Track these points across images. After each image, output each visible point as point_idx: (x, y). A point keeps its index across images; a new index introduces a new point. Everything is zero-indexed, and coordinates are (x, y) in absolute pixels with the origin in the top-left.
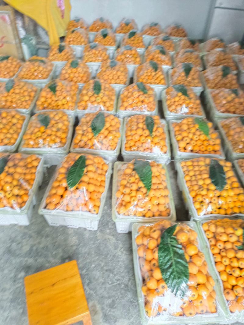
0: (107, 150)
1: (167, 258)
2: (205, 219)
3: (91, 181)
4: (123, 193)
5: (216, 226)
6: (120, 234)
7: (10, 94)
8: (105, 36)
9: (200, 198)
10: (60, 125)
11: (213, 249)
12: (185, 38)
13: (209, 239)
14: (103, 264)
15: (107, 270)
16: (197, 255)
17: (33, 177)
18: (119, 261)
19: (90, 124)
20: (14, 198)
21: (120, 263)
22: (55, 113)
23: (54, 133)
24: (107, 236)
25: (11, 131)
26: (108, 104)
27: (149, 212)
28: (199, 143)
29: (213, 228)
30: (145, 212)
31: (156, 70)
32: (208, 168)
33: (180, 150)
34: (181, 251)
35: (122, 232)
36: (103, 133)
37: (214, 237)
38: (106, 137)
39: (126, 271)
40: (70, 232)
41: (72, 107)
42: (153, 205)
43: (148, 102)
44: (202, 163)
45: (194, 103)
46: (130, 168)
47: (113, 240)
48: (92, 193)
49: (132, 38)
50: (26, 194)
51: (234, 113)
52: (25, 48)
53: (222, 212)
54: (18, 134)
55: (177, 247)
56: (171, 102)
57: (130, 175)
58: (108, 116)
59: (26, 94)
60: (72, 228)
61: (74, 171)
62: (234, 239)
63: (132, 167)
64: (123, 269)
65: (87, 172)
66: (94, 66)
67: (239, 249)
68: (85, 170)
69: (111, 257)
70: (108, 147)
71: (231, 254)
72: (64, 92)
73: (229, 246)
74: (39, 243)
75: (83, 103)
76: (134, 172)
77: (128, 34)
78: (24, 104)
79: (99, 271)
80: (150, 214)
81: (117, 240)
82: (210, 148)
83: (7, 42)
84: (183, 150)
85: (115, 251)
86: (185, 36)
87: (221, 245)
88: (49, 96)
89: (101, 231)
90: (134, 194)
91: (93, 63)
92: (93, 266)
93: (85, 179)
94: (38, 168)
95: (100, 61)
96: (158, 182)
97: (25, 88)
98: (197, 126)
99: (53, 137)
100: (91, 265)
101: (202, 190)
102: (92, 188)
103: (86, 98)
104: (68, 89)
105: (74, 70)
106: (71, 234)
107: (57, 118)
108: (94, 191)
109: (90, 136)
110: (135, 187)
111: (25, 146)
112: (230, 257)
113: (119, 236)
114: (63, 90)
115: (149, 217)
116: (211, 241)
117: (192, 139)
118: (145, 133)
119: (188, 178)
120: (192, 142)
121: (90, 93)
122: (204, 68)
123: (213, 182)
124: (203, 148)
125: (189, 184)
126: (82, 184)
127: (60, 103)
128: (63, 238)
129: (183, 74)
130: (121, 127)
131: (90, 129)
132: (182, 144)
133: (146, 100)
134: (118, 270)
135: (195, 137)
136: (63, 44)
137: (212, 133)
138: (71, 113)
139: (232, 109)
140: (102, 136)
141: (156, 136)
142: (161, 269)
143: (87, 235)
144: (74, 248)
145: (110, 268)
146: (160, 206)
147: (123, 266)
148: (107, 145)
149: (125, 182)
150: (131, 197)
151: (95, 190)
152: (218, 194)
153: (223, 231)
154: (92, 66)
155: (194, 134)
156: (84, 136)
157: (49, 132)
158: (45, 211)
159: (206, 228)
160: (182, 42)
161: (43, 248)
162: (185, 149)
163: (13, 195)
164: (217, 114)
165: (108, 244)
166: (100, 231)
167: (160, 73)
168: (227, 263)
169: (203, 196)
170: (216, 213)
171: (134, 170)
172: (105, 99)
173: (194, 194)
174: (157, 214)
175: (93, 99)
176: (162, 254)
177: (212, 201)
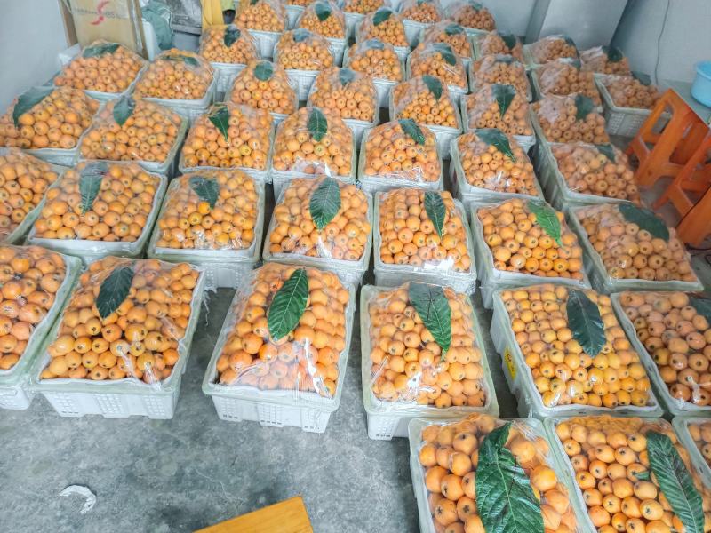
0: (344, 259)
1: (497, 495)
2: (561, 415)
3: (320, 325)
4: (387, 354)
5: (588, 431)
6: (374, 441)
7: (124, 127)
8: (323, 15)
9: (548, 370)
10: (241, 202)
11: (583, 478)
12: (493, 32)
13: (570, 457)
14: (341, 508)
15: (350, 521)
16: (555, 489)
17: (185, 313)
18: (376, 501)
19: (307, 202)
20: (149, 358)
21: (379, 505)
22: (228, 175)
23: (228, 218)
24: (348, 447)
25: (131, 210)
26: (340, 161)
27: (445, 395)
28: (538, 253)
29: (580, 435)
30: (434, 396)
31: (438, 96)
32: (564, 307)
33: (498, 267)
34: (523, 480)
35: (379, 438)
36: (336, 223)
37: (583, 453)
38: (341, 231)
39: (392, 522)
40: (265, 437)
41: (262, 162)
42: (454, 381)
43: (425, 161)
44: (549, 296)
45: (522, 169)
46: (400, 300)
47: (361, 455)
48: (322, 352)
49: (383, 25)
50: (173, 349)
51: (605, 194)
52: (148, 29)
53: (596, 400)
54: (146, 217)
55: (515, 473)
56: (473, 165)
57: (402, 316)
58: (345, 186)
59: (159, 129)
60: (270, 427)
61: (285, 303)
62: (628, 458)
63: (404, 298)
64: (385, 519)
65: (311, 305)
66: (302, 78)
67: (641, 480)
68: (308, 300)
69: (359, 492)
70: (345, 253)
71: (624, 490)
72: (246, 131)
73: (617, 472)
74: (198, 459)
75: (287, 156)
76: (410, 310)
77: (372, 16)
78: (156, 150)
79: (333, 523)
80: (445, 400)
81: (371, 456)
82: (562, 265)
83: (110, 14)
84: (504, 267)
85: (366, 478)
86: (491, 28)
87: (599, 471)
88: (212, 137)
89: (334, 435)
90: (413, 355)
91: (299, 72)
92: (320, 511)
93: (308, 320)
94: (195, 293)
95: (315, 68)
96: (462, 332)
97: (157, 117)
98: (534, 219)
99: (227, 227)
100: (316, 510)
101: (555, 353)
102: (322, 341)
103: (294, 146)
104: (253, 124)
105: (263, 84)
106: (268, 439)
107: (233, 185)
108: (326, 347)
109: (309, 227)
110: (414, 342)
111: (163, 244)
112: (621, 497)
113: (374, 447)
114: (243, 126)
115: (444, 406)
116: (576, 462)
117: (522, 245)
118: (427, 227)
119: (519, 327)
120: (524, 251)
121: (303, 136)
122: (535, 98)
123: (576, 338)
124: (546, 264)
125: (522, 339)
126: (301, 331)
127: (236, 154)
128: (250, 449)
129: (495, 107)
130: (369, 210)
131: (308, 214)
132: (503, 255)
133: (422, 158)
134: (376, 521)
135: (531, 239)
136: (233, 26)
137: (564, 233)
138: (260, 177)
139: (600, 187)
140: (335, 230)
141: (448, 234)
142: (482, 518)
143: (303, 443)
144: (277, 471)
145: (357, 516)
146: (466, 383)
147: (385, 512)
148: (345, 249)
149: (391, 330)
150: (407, 363)
151: (328, 345)
152: (587, 363)
153: (603, 440)
154: (296, 78)
155: (528, 234)
156: (294, 228)
157: (218, 215)
158: (217, 387)
159: (565, 433)
160: (486, 41)
161: (207, 471)
162: (508, 264)
163: (147, 351)
164: (570, 195)
165: (350, 463)
166: (330, 436)
167: (446, 103)
168: (615, 508)
169: (556, 365)
170: (583, 402)
171: (408, 304)
172: (334, 149)
173: (534, 360)
174: (459, 401)
175: (308, 148)
176: (486, 487)
177: (576, 376)
